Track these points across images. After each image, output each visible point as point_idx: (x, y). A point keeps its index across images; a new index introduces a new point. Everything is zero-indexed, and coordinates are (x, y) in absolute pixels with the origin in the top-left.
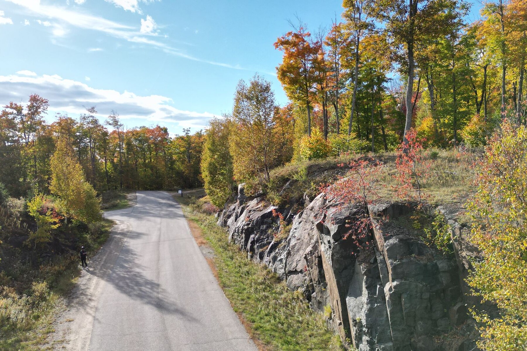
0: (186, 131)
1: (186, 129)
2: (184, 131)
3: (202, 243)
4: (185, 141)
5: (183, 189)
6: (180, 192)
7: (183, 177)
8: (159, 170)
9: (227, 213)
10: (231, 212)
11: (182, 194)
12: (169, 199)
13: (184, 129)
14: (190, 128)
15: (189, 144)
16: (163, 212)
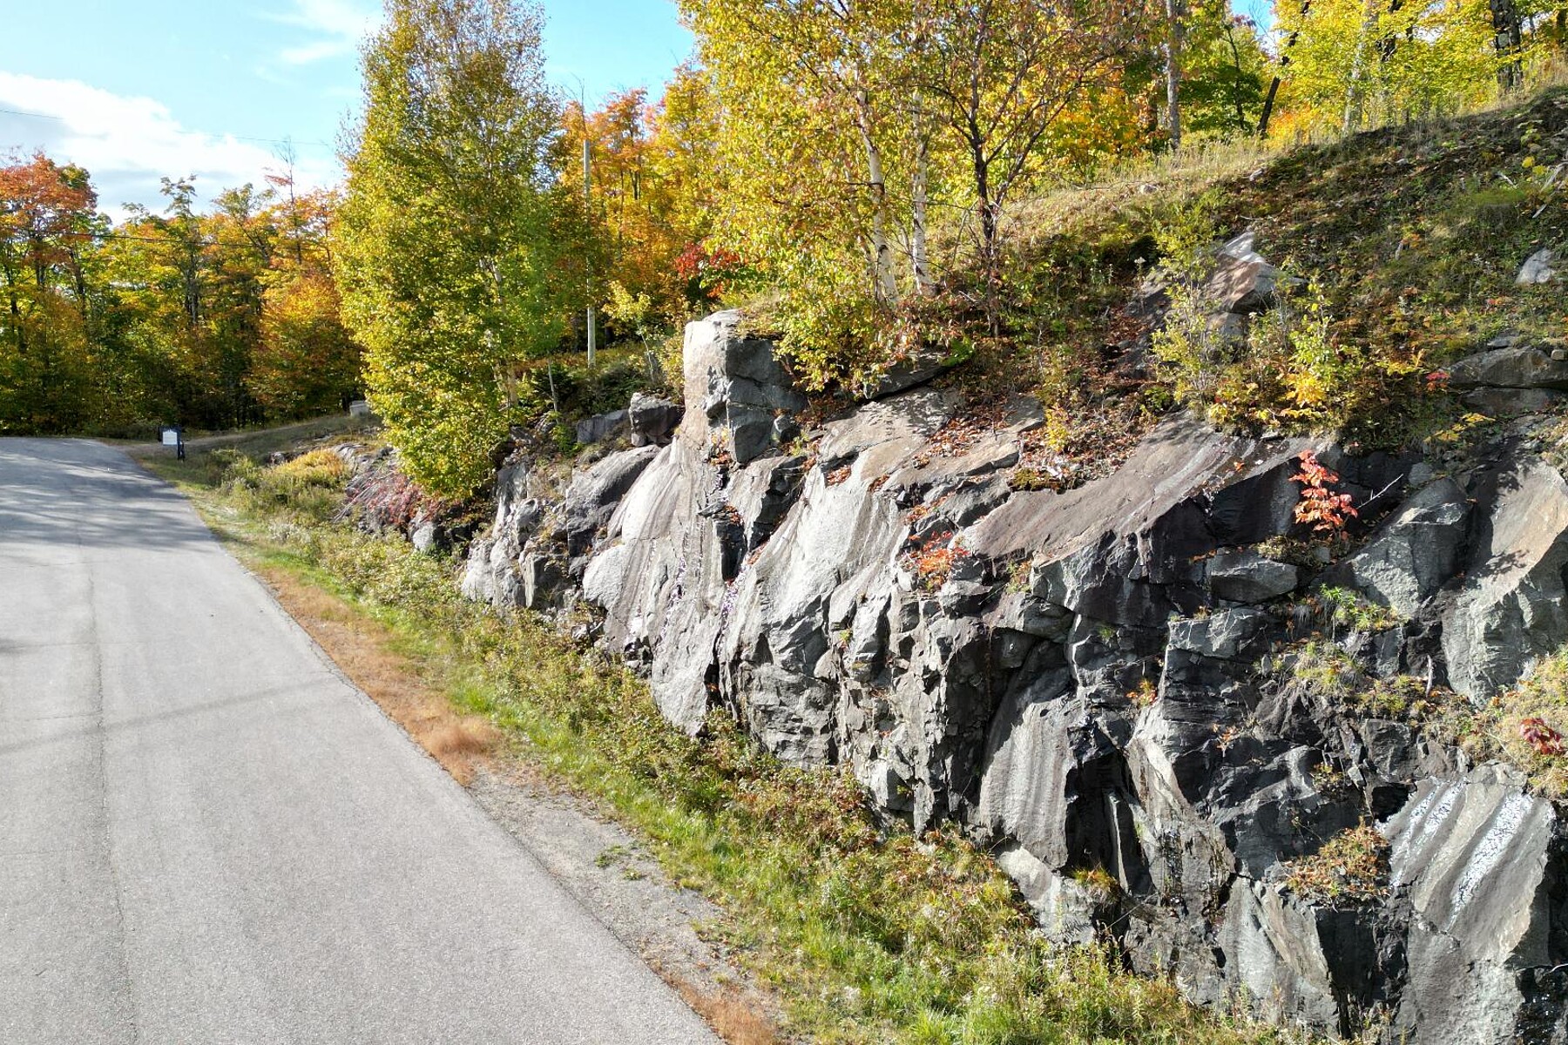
0: (176, 190)
1: (175, 180)
2: (168, 191)
3: (465, 746)
4: (173, 232)
5: (181, 427)
6: (170, 437)
7: (173, 384)
8: (58, 347)
9: (553, 522)
10: (583, 512)
11: (180, 448)
12: (117, 467)
13: (165, 180)
14: (193, 178)
15: (193, 246)
16: (103, 519)
